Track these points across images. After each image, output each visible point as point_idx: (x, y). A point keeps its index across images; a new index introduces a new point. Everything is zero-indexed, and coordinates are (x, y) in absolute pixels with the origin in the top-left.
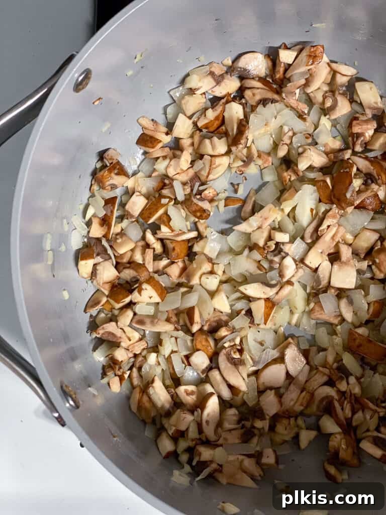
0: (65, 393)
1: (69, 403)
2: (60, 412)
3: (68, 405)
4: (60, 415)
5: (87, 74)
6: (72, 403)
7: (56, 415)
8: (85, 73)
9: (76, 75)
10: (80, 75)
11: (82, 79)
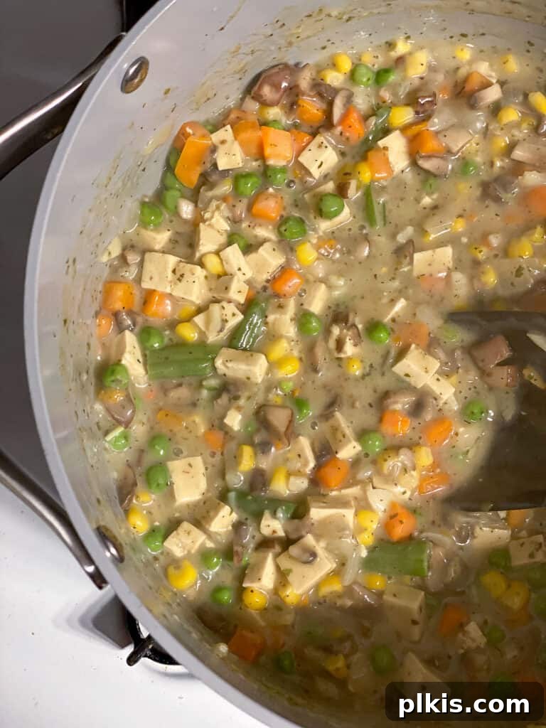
1: (109, 551)
2: (97, 564)
4: (97, 569)
5: (142, 64)
8: (139, 63)
9: (126, 66)
10: (131, 66)
11: (133, 74)
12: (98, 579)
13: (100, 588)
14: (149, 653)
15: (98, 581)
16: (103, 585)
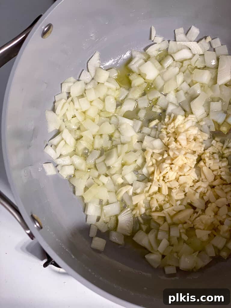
0: (34, 219)
1: (36, 224)
2: (31, 230)
3: (35, 226)
4: (31, 232)
6: (38, 224)
7: (28, 232)
8: (49, 26)
9: (43, 27)
10: (46, 27)
11: (46, 30)
12: (31, 236)
13: (32, 239)
14: (53, 263)
15: (32, 237)
16: (34, 238)
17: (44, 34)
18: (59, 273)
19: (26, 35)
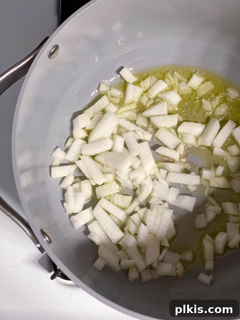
0: (43, 233)
2: (41, 244)
3: (45, 240)
4: (41, 246)
6: (47, 239)
7: (39, 246)
8: (56, 47)
9: (50, 49)
10: (53, 48)
11: (53, 51)
12: (41, 249)
13: (42, 253)
14: (60, 275)
16: (44, 252)
17: (51, 54)
18: (66, 285)
19: (34, 56)
